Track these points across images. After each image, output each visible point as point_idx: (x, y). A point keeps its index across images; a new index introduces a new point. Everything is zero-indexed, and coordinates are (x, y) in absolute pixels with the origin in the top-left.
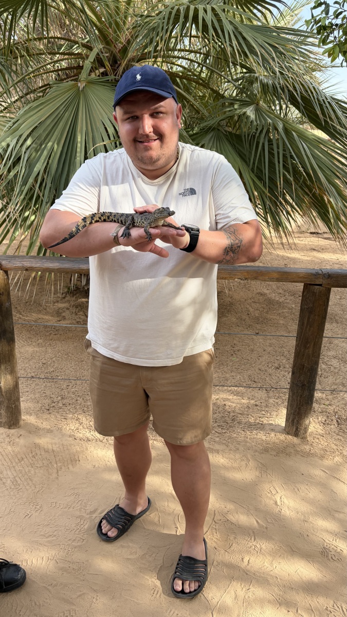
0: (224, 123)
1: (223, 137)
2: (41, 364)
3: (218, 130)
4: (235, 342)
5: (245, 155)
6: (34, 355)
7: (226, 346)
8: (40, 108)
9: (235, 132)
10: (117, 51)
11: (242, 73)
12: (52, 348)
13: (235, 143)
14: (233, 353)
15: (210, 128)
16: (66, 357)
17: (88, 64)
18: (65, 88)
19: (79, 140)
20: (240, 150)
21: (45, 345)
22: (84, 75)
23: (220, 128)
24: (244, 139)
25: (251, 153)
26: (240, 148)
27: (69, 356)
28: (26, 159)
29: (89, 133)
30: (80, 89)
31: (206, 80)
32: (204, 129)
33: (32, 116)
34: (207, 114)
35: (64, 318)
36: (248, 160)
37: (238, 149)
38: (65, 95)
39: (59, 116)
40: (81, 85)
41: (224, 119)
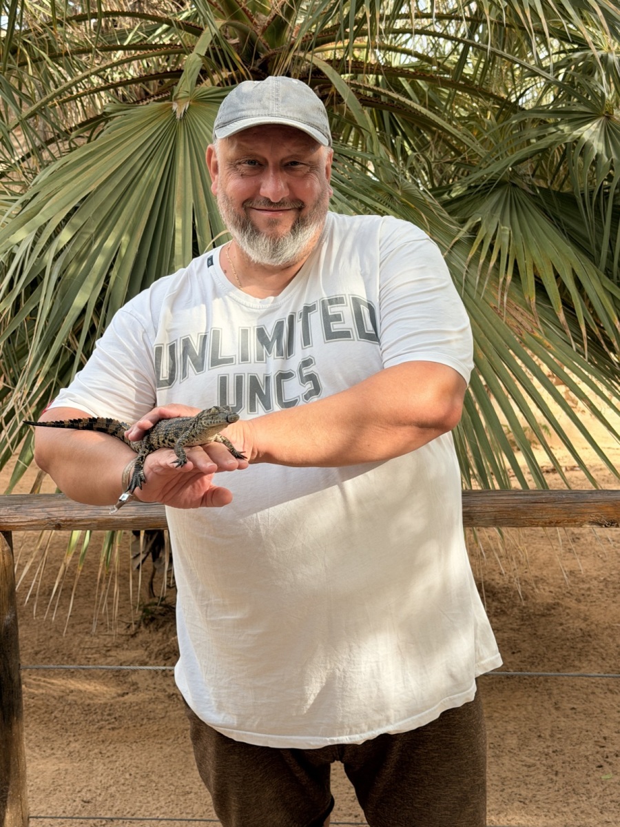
0: (526, 168)
1: (527, 201)
2: (78, 802)
3: (514, 185)
4: (606, 732)
5: (588, 241)
6: (61, 782)
7: (581, 743)
8: (85, 165)
9: (557, 189)
10: (259, 31)
11: (564, 52)
12: (107, 760)
13: (558, 213)
14: (602, 762)
15: (492, 181)
16: (143, 783)
17: (192, 62)
18: (142, 118)
19: (178, 224)
20: (573, 230)
21: (87, 756)
22: (184, 86)
23: (517, 181)
24: (580, 202)
25: (601, 233)
26: (573, 225)
27: (152, 781)
28: (54, 278)
29: (202, 209)
30: (178, 117)
31: (475, 79)
32: (476, 187)
33: (68, 182)
34: (482, 151)
35: (135, 687)
36: (595, 252)
37: (566, 225)
38: (142, 133)
39: (133, 174)
40: (179, 108)
41: (526, 159)
